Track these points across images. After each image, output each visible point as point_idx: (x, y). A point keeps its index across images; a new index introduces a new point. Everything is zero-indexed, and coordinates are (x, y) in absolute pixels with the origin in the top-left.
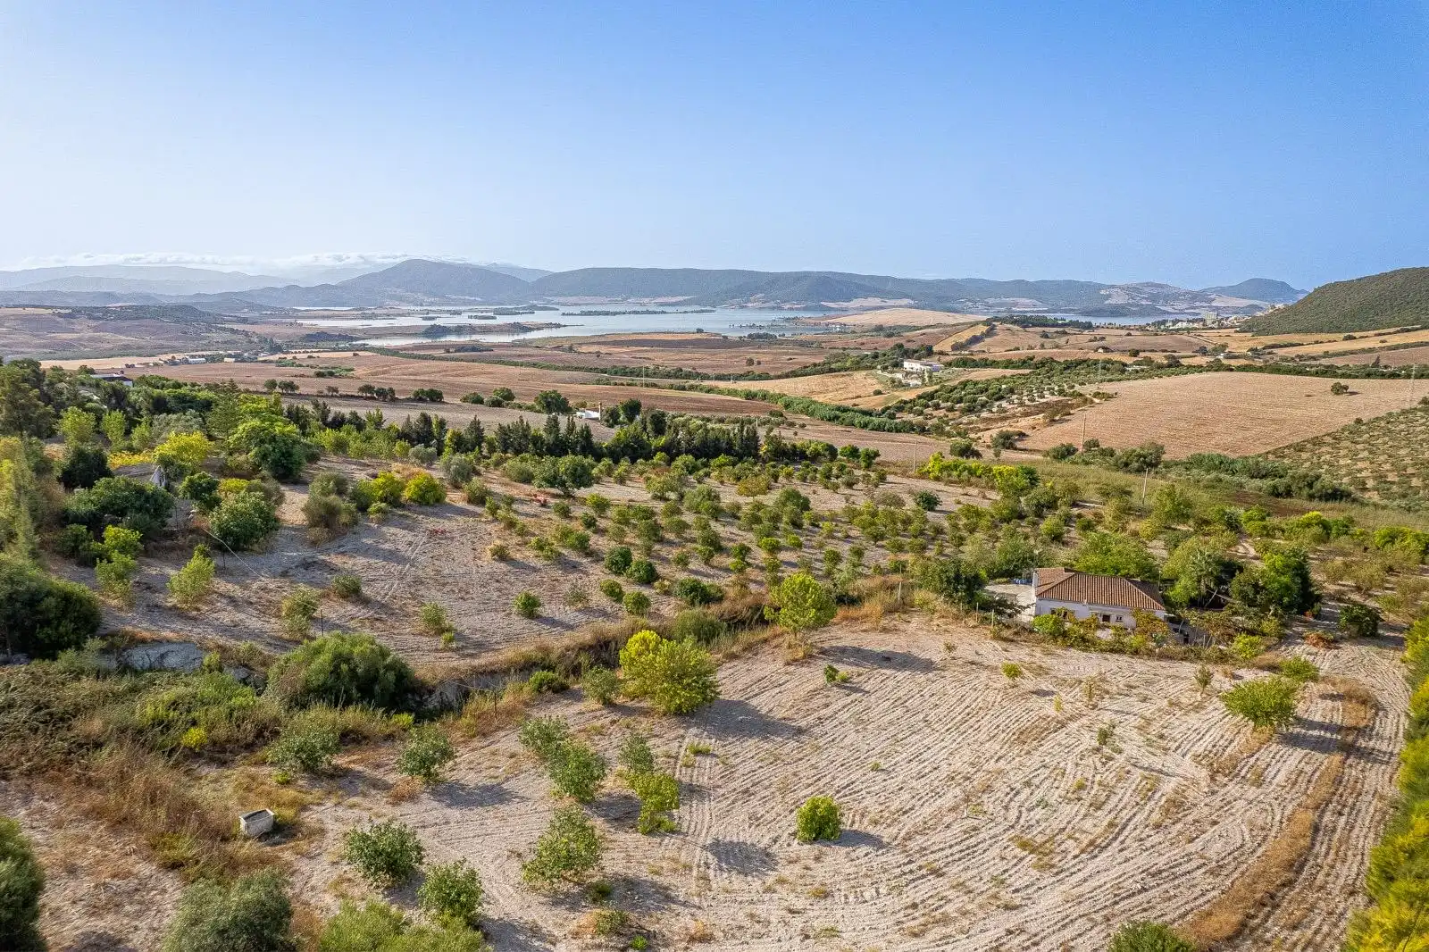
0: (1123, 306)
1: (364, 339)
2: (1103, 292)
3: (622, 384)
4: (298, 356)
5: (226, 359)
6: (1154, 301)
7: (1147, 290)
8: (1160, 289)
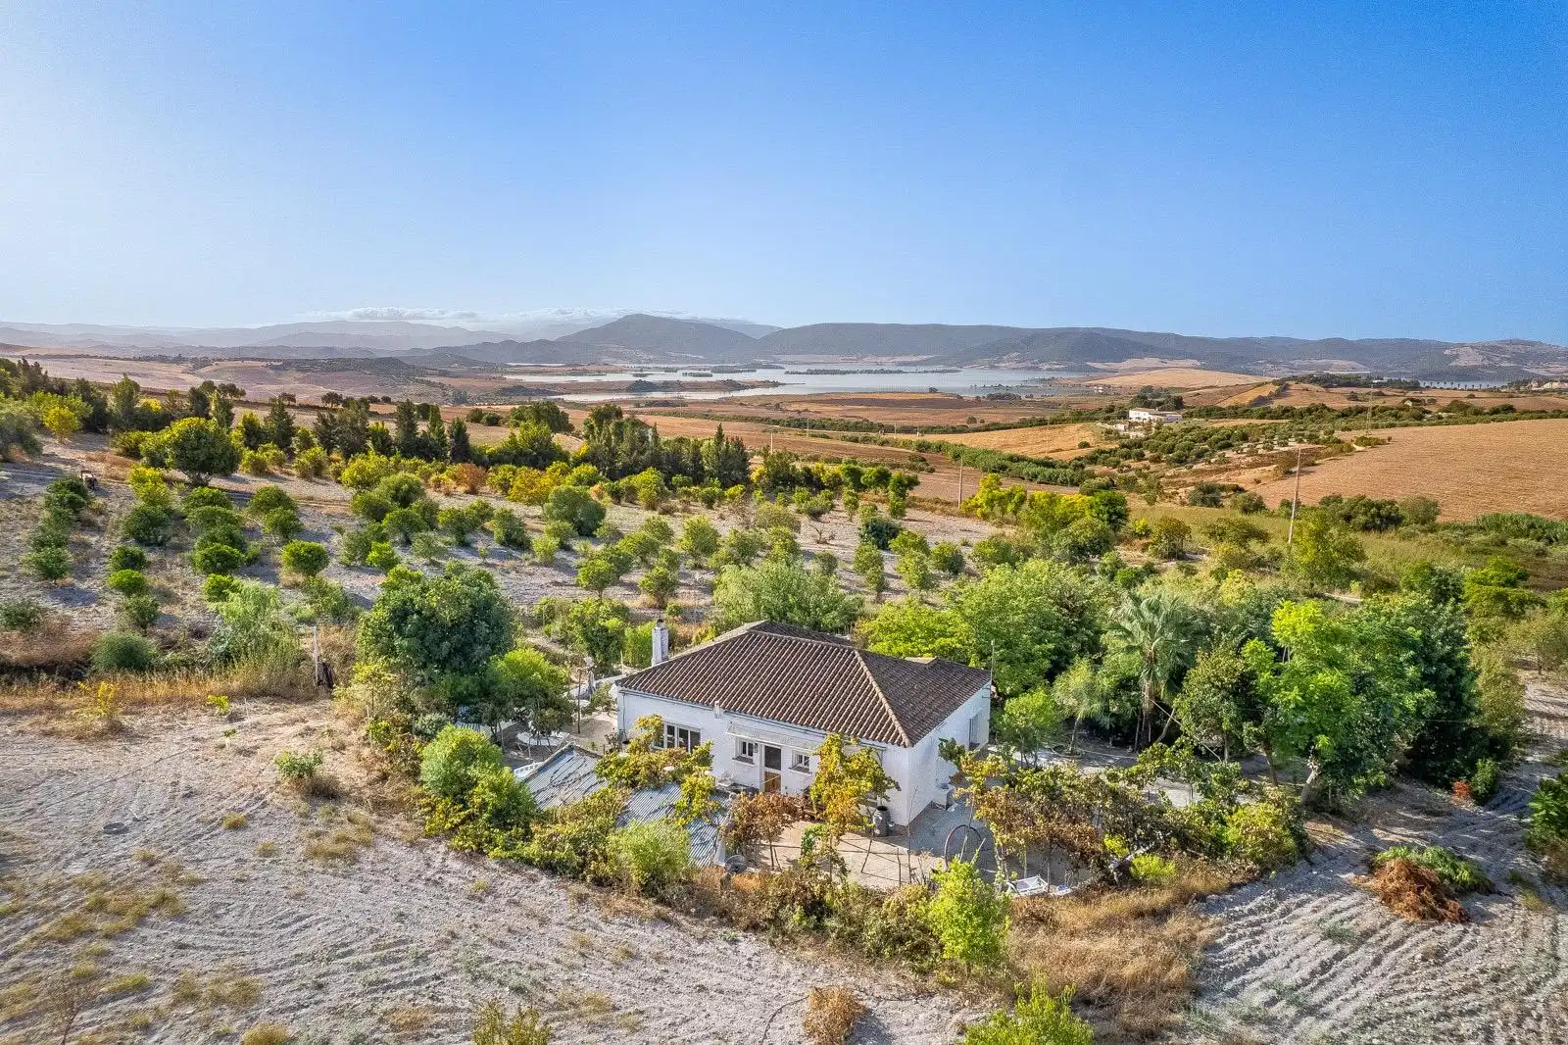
0: (1473, 369)
1: (561, 394)
2: (1447, 352)
6: (1519, 362)
7: (1511, 349)
8: (1529, 348)
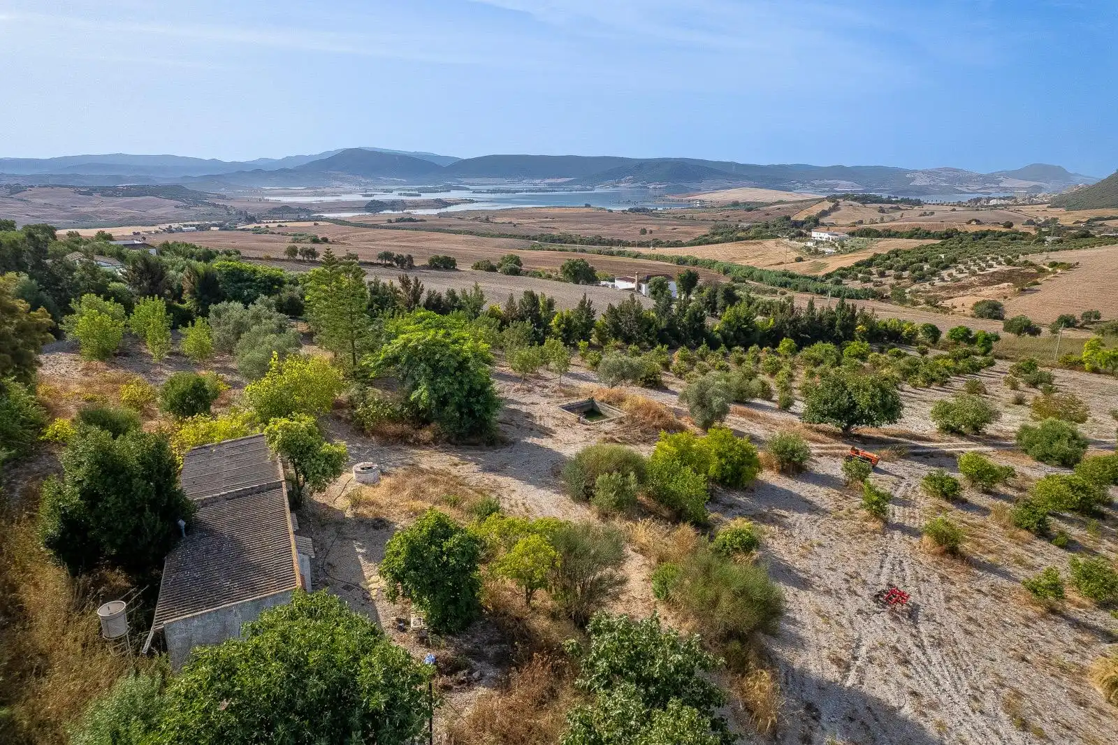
0: (927, 187)
1: (318, 212)
2: (908, 176)
3: (554, 250)
4: (270, 225)
5: (212, 228)
6: (951, 183)
7: (944, 173)
8: (956, 173)
